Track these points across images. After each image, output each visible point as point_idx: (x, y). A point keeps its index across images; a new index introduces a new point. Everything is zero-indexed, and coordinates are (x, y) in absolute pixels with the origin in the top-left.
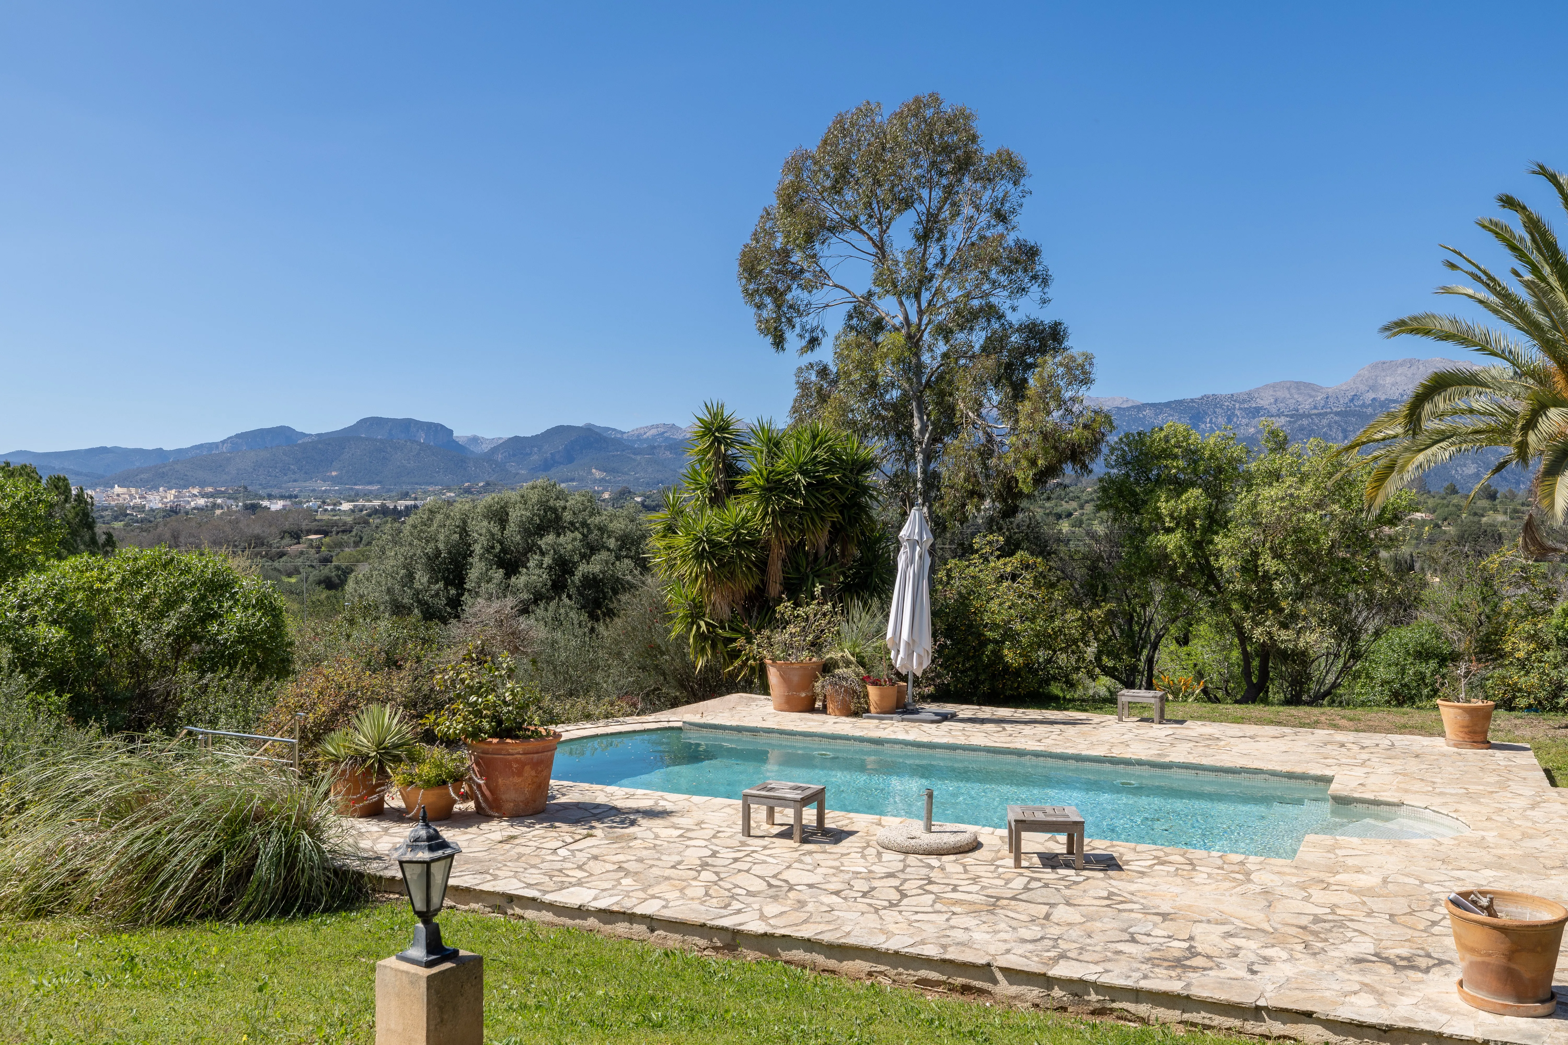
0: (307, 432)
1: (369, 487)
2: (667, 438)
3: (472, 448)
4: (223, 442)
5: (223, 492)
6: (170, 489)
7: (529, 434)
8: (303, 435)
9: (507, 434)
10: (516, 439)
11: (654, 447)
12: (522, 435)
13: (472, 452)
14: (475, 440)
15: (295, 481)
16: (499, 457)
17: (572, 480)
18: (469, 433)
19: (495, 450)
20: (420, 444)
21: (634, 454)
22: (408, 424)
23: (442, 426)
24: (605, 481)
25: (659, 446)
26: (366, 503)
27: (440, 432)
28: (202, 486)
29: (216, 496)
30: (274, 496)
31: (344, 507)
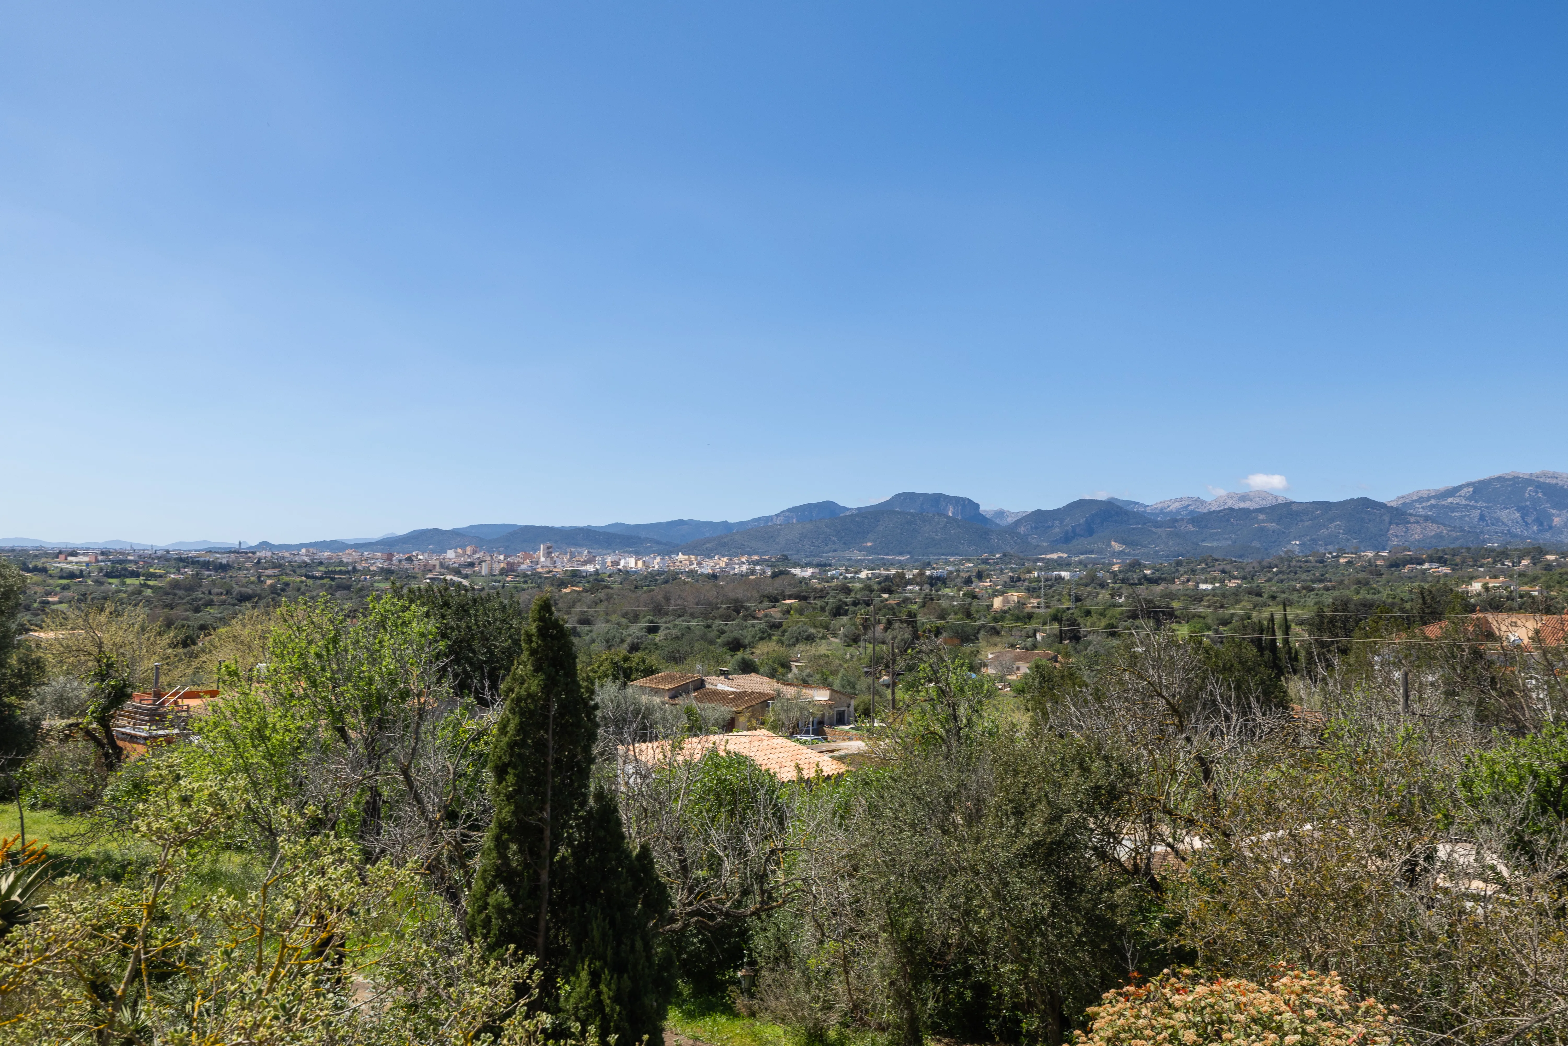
0: (849, 506)
1: (900, 558)
2: (1192, 511)
3: (998, 521)
4: (777, 515)
5: (766, 560)
6: (724, 556)
8: (845, 509)
9: (1031, 508)
10: (1039, 513)
11: (1176, 521)
12: (1044, 509)
13: (998, 525)
14: (1001, 513)
15: (835, 551)
16: (1022, 530)
17: (1091, 552)
18: (995, 507)
19: (1018, 523)
20: (948, 517)
21: (1156, 527)
22: (937, 499)
23: (970, 501)
24: (1120, 554)
25: (1182, 519)
26: (883, 572)
27: (968, 506)
28: (750, 555)
29: (757, 563)
30: (808, 565)
31: (863, 575)
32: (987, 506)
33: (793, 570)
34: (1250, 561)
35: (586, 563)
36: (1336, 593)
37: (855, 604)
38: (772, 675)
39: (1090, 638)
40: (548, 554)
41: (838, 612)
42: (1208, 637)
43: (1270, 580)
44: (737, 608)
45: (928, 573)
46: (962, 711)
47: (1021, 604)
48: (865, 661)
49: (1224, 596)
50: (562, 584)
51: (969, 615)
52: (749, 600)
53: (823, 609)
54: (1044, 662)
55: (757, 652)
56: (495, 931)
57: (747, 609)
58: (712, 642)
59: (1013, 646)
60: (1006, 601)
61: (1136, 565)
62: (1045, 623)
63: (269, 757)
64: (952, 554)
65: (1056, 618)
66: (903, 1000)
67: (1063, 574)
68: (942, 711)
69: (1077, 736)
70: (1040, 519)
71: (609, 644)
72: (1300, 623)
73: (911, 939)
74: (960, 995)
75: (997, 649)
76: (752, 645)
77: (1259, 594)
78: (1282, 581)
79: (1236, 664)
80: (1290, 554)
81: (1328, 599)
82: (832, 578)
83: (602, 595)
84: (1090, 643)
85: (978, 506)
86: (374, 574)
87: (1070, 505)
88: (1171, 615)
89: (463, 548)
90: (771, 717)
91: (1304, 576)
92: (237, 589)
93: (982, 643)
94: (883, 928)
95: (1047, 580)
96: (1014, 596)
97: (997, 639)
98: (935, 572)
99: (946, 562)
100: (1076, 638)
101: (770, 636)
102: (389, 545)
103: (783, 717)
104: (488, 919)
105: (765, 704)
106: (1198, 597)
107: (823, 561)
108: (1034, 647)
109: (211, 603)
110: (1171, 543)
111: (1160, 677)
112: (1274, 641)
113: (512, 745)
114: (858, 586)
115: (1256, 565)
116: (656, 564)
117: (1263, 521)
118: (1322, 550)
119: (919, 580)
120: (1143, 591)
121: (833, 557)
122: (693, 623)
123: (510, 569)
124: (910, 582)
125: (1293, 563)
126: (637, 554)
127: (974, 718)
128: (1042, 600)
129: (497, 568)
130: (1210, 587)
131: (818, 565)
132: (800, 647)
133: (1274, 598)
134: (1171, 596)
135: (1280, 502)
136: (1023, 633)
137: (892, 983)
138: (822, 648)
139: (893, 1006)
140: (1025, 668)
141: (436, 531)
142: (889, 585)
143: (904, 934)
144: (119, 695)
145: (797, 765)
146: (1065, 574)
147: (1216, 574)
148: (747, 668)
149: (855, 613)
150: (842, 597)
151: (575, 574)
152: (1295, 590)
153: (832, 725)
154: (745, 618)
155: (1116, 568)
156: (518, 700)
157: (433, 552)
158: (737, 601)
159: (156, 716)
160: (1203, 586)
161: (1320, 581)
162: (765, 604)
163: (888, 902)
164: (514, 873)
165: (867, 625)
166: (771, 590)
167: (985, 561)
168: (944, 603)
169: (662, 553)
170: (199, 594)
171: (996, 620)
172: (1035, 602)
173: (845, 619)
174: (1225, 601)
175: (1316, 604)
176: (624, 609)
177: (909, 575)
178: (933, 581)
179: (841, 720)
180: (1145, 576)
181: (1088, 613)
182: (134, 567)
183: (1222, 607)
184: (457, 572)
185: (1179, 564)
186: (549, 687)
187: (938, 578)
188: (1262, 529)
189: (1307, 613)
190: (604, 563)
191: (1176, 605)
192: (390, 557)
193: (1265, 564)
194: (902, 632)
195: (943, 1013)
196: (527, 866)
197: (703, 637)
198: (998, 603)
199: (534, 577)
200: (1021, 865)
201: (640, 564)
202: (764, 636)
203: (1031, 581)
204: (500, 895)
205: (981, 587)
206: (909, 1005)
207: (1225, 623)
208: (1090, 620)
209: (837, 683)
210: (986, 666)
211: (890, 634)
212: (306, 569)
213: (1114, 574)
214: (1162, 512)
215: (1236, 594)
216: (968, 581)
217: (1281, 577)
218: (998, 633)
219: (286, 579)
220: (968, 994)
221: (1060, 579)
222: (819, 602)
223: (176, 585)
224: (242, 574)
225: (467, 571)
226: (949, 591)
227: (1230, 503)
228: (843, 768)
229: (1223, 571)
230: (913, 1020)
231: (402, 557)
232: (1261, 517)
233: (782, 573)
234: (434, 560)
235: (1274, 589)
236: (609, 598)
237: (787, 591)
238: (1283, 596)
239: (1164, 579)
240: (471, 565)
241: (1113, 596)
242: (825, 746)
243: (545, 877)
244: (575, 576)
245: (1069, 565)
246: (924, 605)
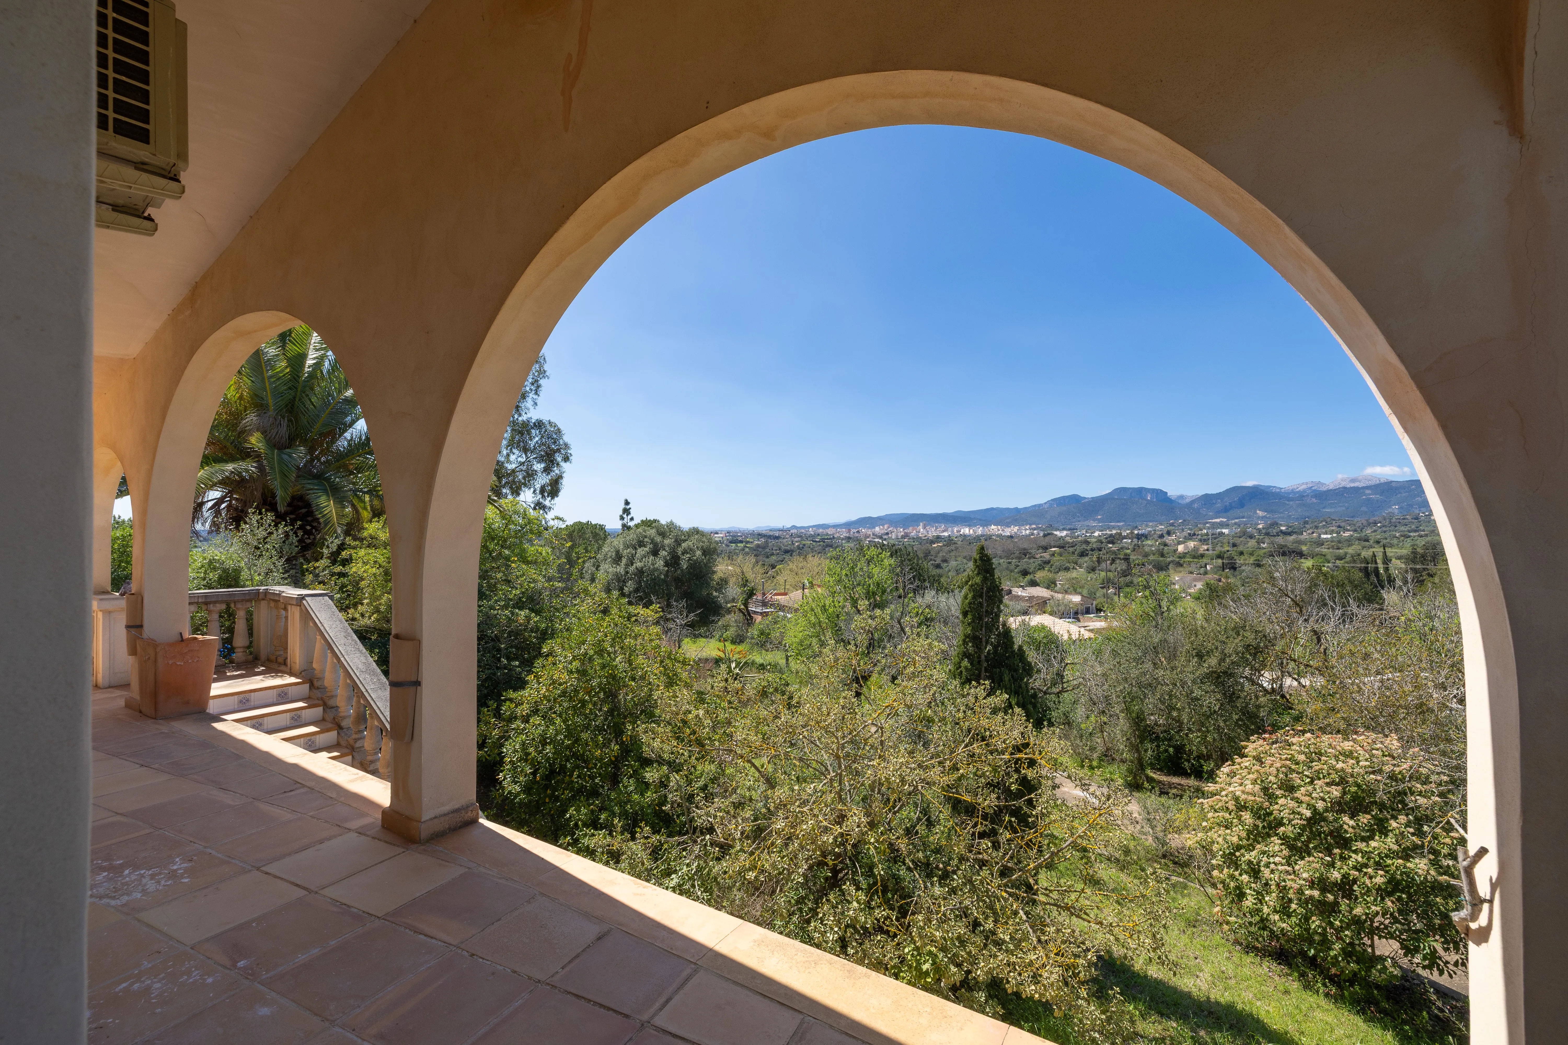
1: (1118, 524)
2: (1315, 490)
3: (1180, 501)
4: (1046, 503)
5: (1040, 528)
6: (1016, 526)
7: (1214, 492)
8: (1085, 498)
9: (1201, 493)
10: (1206, 495)
11: (1304, 496)
12: (1210, 493)
13: (1179, 504)
14: (1182, 497)
15: (1079, 521)
16: (1195, 506)
17: (1243, 517)
18: (1179, 493)
19: (1193, 502)
20: (1147, 501)
21: (1288, 501)
22: (1140, 491)
23: (1161, 491)
24: (1263, 518)
25: (1308, 496)
26: (1108, 532)
27: (1160, 495)
28: (1030, 525)
29: (1035, 529)
30: (1064, 529)
31: (1096, 534)
32: (1173, 492)
33: (1055, 533)
34: (1360, 521)
35: (944, 531)
36: (1429, 539)
37: (1092, 550)
38: (1048, 588)
39: (1243, 568)
40: (924, 528)
41: (1083, 554)
42: (1328, 567)
43: (1375, 531)
44: (1025, 553)
45: (1136, 532)
46: (1164, 604)
47: (1196, 549)
48: (1100, 581)
49: (1339, 542)
50: (932, 542)
51: (1162, 555)
52: (1031, 549)
53: (1073, 553)
54: (1212, 582)
55: (1037, 576)
56: (964, 677)
57: (1030, 553)
58: (1012, 571)
59: (1191, 573)
60: (1186, 547)
61: (1275, 524)
62: (1212, 559)
63: (828, 618)
64: (1151, 521)
65: (1219, 556)
66: (1135, 748)
67: (1224, 531)
68: (1152, 603)
69: (1234, 617)
70: (1207, 500)
71: (958, 572)
72: (1399, 558)
73: (1138, 718)
74: (1166, 751)
75: (1181, 575)
76: (1034, 573)
77: (1367, 540)
78: (1385, 532)
79: (1346, 582)
80: (1391, 515)
81: (1421, 542)
82: (1078, 536)
83: (953, 547)
84: (1243, 571)
85: (1166, 493)
86: (843, 539)
87: (1227, 490)
88: (1301, 555)
89: (883, 525)
90: (1049, 609)
91: (1403, 528)
92: (783, 548)
93: (1171, 571)
94: (1122, 711)
95: (1213, 534)
96: (1191, 544)
97: (1181, 569)
98: (1140, 532)
99: (1147, 526)
100: (1233, 568)
101: (1044, 568)
102: (848, 525)
103: (1055, 609)
104: (961, 672)
105: (1045, 603)
106: (1320, 543)
107: (1072, 527)
108: (1206, 573)
109: (773, 554)
110: (1299, 510)
111: (1287, 586)
112: (1377, 569)
113: (970, 603)
114: (1094, 540)
115: (1365, 523)
116: (980, 531)
117: (1370, 494)
118: (1417, 511)
119: (1131, 536)
120: (1280, 540)
121: (1078, 525)
122: (1002, 561)
123: (906, 535)
124: (1125, 537)
125: (1394, 520)
126: (970, 526)
127: (1171, 607)
128: (1210, 546)
129: (900, 535)
130: (1329, 536)
131: (1070, 529)
132: (1060, 574)
133: (1378, 542)
134: (1300, 542)
135: (1382, 481)
136: (1198, 565)
137: (1127, 739)
138: (1074, 574)
139: (1129, 751)
140: (1199, 585)
141: (870, 518)
142: (1112, 540)
143: (1134, 715)
144: (751, 594)
145: (1068, 632)
146: (1226, 531)
147: (1334, 528)
148: (1033, 584)
149: (1092, 555)
150: (1084, 546)
151: (938, 537)
152: (1395, 537)
153: (1083, 614)
154: (1029, 558)
155: (1260, 526)
156: (972, 586)
157: (869, 528)
158: (1025, 549)
159: (764, 604)
160: (1323, 536)
161: (1415, 531)
162: (1041, 551)
163: (1124, 697)
164: (970, 654)
165: (1099, 561)
166: (1044, 543)
167: (1172, 525)
168: (1147, 549)
169: (983, 525)
170: (767, 550)
171: (1180, 557)
172: (1205, 547)
173: (1087, 559)
174: (1340, 545)
175: (1412, 546)
176: (965, 554)
177: (1124, 534)
178: (1139, 537)
179: (1088, 611)
180: (1281, 531)
181: (1241, 553)
182: (740, 539)
183: (1338, 549)
184: (881, 537)
185: (1306, 523)
186: (985, 579)
187: (1143, 535)
188: (1369, 500)
189: (1404, 552)
190: (953, 531)
191: (1304, 548)
192: (849, 531)
193: (1371, 521)
194: (1120, 566)
195: (1158, 758)
196: (976, 653)
197: (1007, 569)
198: (1181, 548)
199: (918, 539)
200: (1202, 683)
201: (971, 531)
202: (1041, 567)
203: (1202, 535)
204: (965, 663)
205: (1169, 539)
206: (1138, 751)
207: (1340, 559)
208: (1242, 557)
209: (1085, 592)
210: (1174, 584)
211: (1114, 566)
212: (812, 537)
213: (1259, 530)
214: (1293, 491)
215: (1349, 542)
216: (1161, 536)
217: (1384, 529)
218: (1181, 565)
219: (804, 542)
220: (1171, 750)
221: (1221, 534)
222: (1071, 549)
223: (758, 546)
224: (785, 541)
225: (886, 537)
226: (1149, 542)
227: (1343, 484)
228: (1092, 635)
229: (1339, 527)
230: (1140, 760)
231: (855, 531)
232: (1368, 492)
233: (1049, 534)
234: (870, 532)
235: (1379, 537)
236: (957, 549)
237: (1052, 544)
238: (1385, 541)
239: (1295, 533)
240: (887, 534)
241: (1258, 543)
242: (1081, 624)
243: (983, 657)
244: (938, 538)
245: (1228, 525)
246: (1134, 550)
